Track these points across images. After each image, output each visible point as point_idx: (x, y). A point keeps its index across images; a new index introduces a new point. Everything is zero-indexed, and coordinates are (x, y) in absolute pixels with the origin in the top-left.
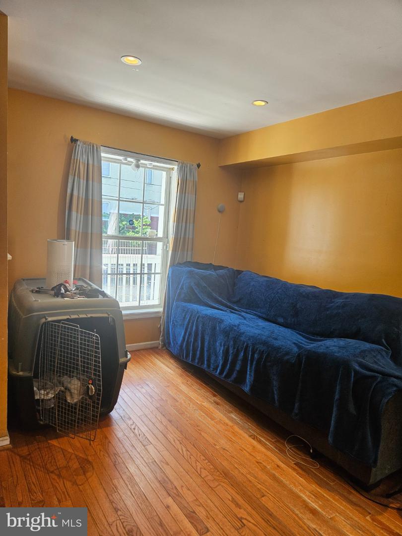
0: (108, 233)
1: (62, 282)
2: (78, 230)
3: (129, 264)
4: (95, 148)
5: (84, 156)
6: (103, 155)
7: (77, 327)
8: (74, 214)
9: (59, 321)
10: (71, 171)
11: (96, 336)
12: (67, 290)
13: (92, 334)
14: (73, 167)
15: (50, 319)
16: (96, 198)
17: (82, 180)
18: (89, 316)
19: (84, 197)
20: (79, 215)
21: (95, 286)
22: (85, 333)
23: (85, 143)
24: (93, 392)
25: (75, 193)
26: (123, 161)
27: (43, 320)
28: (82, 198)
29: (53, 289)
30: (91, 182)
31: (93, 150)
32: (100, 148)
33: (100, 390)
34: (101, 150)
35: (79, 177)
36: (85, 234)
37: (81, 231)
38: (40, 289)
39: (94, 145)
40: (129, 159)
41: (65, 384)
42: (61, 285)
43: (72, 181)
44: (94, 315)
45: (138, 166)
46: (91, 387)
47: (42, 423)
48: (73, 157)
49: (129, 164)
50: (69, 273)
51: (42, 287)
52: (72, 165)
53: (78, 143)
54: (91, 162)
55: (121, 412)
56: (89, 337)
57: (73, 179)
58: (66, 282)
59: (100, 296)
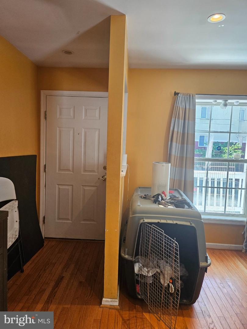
0: (206, 157)
1: (160, 192)
2: (176, 155)
3: (220, 179)
4: (191, 97)
5: (183, 104)
6: (197, 101)
7: (163, 232)
8: (174, 144)
9: (151, 223)
10: (173, 115)
11: (176, 244)
12: (162, 199)
13: (173, 241)
14: (175, 111)
15: (146, 221)
16: (190, 132)
17: (180, 120)
18: (175, 222)
19: (182, 132)
20: (178, 144)
21: (185, 197)
22: (168, 238)
23: (184, 94)
24: (173, 290)
25: (176, 130)
26: (214, 103)
27: (142, 221)
28: (180, 133)
29: (153, 197)
30: (187, 121)
31: (190, 98)
32: (195, 96)
33: (178, 291)
34: (196, 97)
35: (179, 118)
36: (182, 158)
37: (179, 156)
38: (146, 196)
39: (191, 94)
40: (218, 101)
41: (162, 267)
42: (158, 195)
43: (174, 122)
44: (179, 223)
45: (225, 105)
46: (171, 285)
47: (139, 297)
48: (175, 106)
49: (219, 104)
50: (166, 186)
51: (147, 195)
52: (174, 111)
53: (179, 95)
54: (187, 107)
55: (202, 305)
56: (170, 243)
57: (174, 120)
58: (163, 193)
59: (186, 206)
